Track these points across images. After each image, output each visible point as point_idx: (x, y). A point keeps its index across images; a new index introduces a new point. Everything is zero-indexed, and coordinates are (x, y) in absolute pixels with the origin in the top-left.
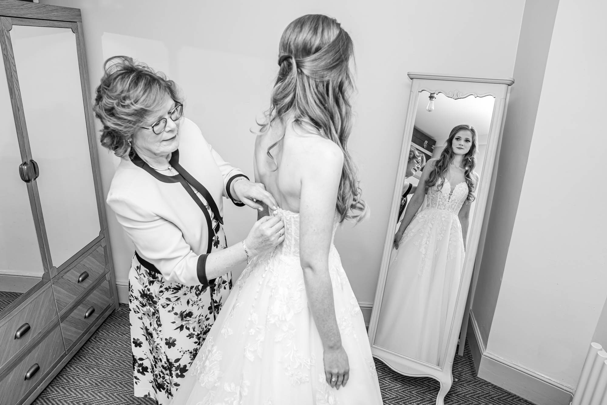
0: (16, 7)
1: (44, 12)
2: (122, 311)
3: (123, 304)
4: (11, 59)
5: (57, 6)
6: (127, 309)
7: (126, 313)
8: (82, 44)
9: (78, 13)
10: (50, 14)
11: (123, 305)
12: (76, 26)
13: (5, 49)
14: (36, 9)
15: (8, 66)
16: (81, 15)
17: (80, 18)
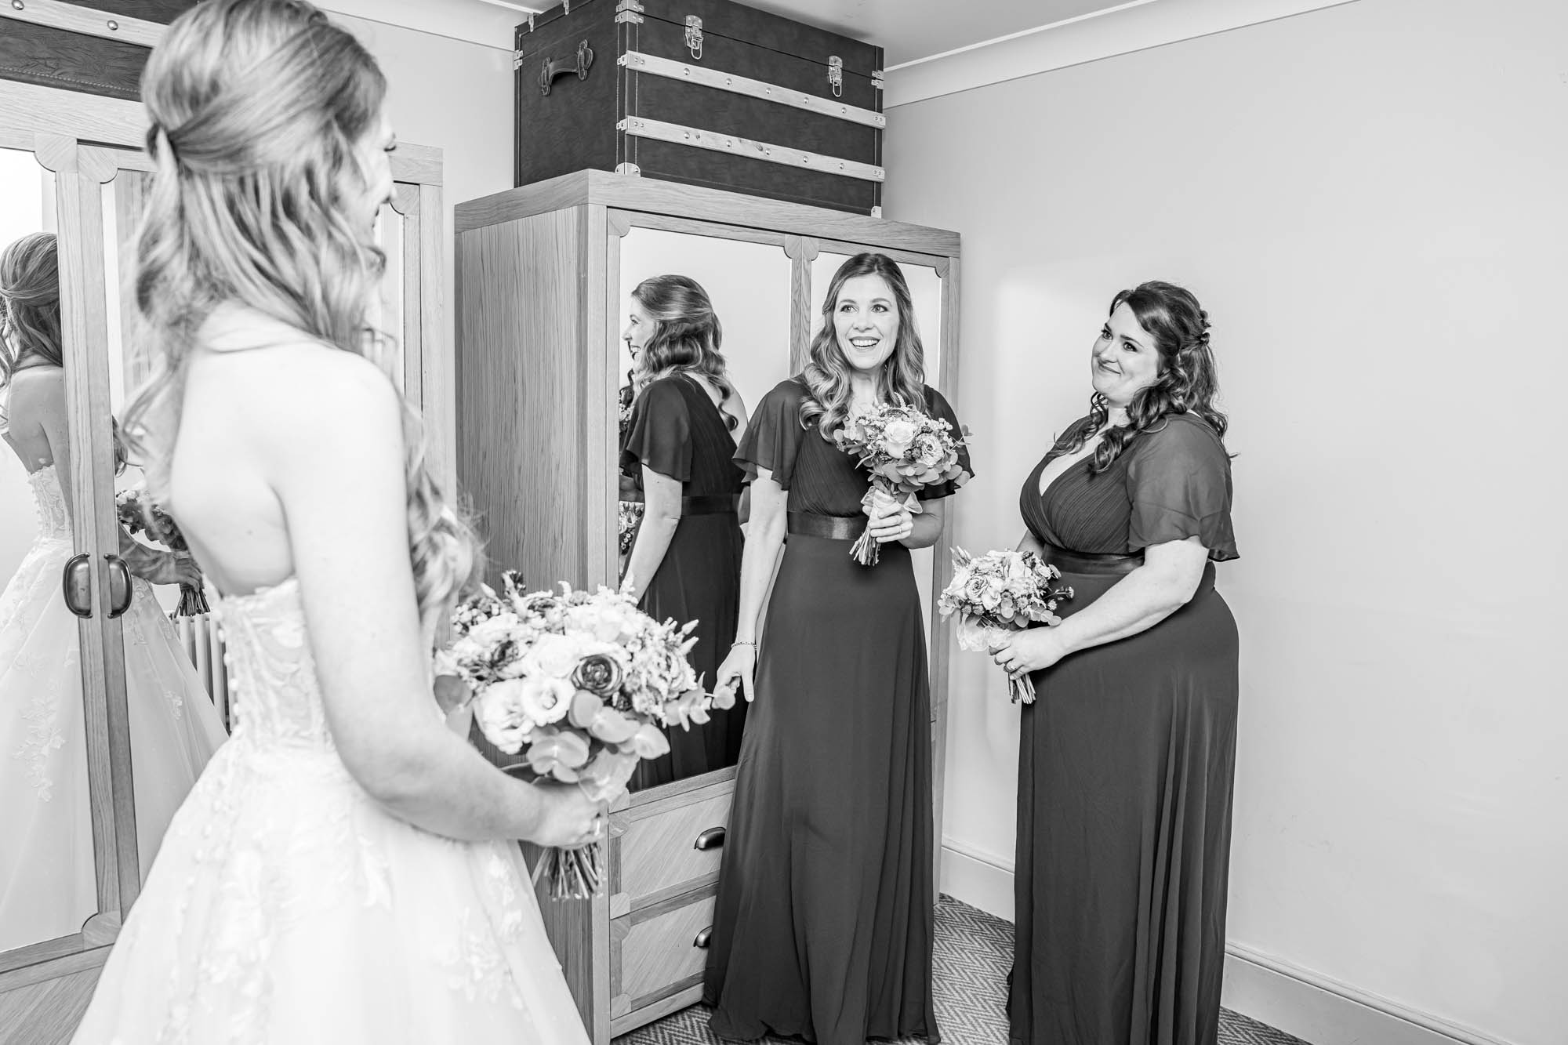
0: (833, 222)
1: (883, 233)
2: (941, 911)
3: (950, 897)
4: (804, 309)
5: (912, 225)
6: (952, 910)
7: (948, 916)
8: (952, 300)
9: (954, 240)
10: (896, 238)
11: (949, 900)
12: (946, 264)
13: (798, 293)
14: (869, 226)
15: (797, 322)
16: (959, 245)
17: (958, 250)
